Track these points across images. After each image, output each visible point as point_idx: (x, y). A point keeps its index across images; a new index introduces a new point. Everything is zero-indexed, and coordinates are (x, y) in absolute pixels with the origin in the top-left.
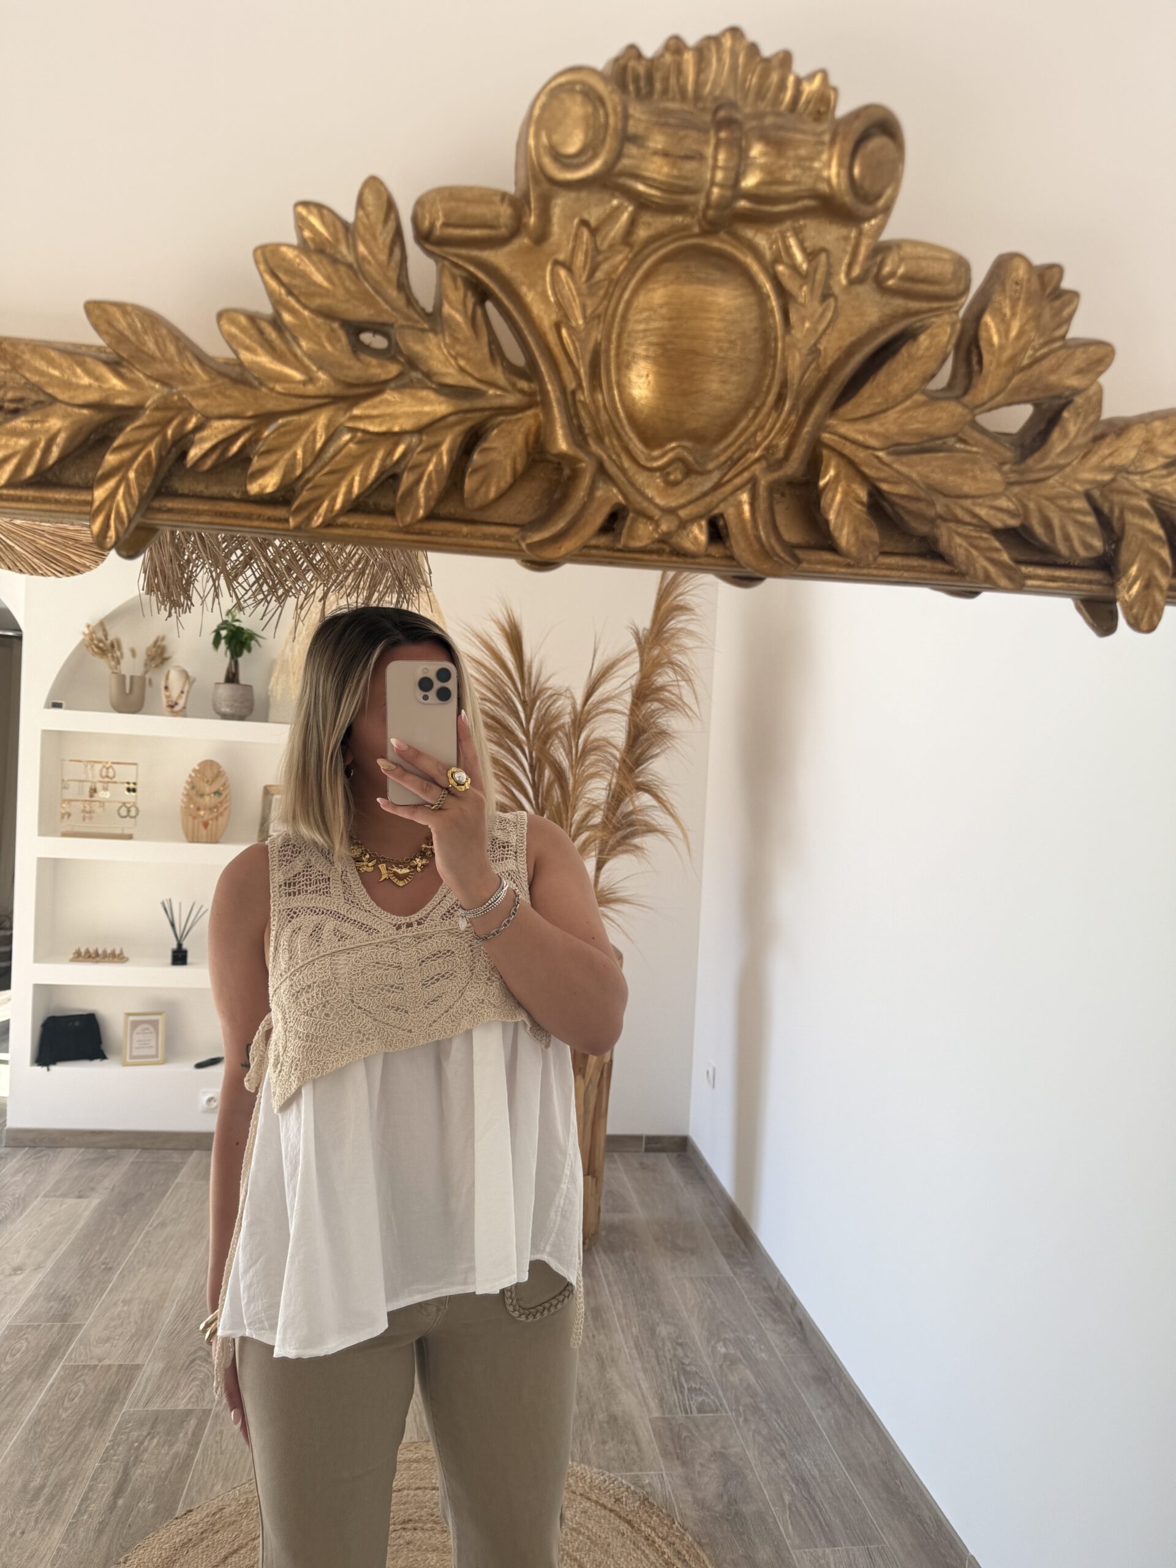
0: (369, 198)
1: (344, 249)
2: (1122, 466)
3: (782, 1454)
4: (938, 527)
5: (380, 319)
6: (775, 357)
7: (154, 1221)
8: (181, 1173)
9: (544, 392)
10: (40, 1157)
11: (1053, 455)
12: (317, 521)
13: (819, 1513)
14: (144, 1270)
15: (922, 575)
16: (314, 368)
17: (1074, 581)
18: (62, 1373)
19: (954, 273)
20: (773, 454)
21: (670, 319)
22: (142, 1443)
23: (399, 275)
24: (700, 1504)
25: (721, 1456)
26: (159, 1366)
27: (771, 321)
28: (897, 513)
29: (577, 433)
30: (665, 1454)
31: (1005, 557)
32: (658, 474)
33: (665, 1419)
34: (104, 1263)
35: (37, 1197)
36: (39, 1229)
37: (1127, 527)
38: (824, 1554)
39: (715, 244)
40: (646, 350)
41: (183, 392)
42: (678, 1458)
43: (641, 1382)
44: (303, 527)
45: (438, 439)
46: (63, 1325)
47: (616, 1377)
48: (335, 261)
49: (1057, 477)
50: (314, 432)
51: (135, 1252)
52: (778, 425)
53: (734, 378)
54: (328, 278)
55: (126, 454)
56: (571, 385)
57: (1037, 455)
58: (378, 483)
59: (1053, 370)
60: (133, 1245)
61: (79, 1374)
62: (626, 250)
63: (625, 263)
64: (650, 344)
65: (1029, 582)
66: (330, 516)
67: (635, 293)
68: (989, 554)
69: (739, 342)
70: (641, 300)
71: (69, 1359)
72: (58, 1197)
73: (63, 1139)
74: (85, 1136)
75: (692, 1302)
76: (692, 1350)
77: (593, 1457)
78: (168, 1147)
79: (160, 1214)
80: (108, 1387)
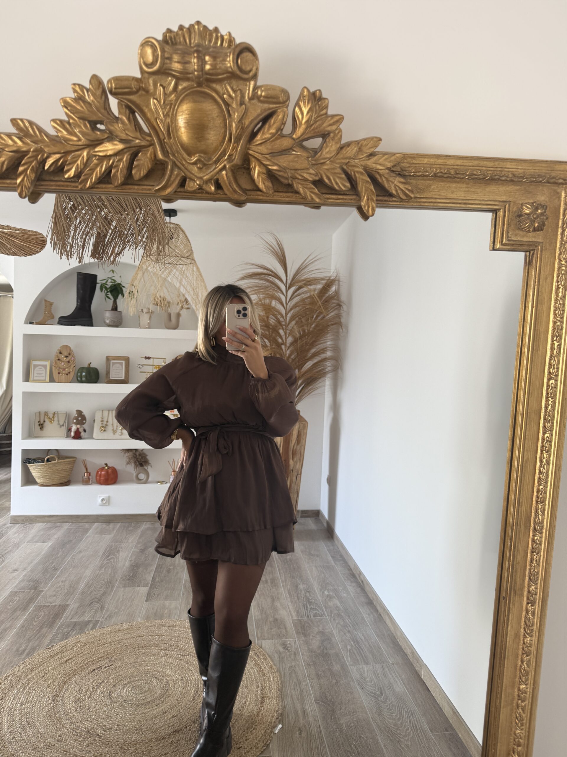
0: (93, 81)
1: (87, 98)
2: (351, 156)
3: (349, 631)
4: (292, 181)
6: (226, 125)
7: (76, 551)
8: (90, 532)
9: (154, 140)
10: (26, 527)
11: (325, 154)
12: (88, 186)
13: (363, 653)
14: (71, 569)
16: (81, 136)
18: (34, 608)
20: (232, 157)
21: (189, 114)
22: (69, 633)
23: (106, 105)
24: (311, 651)
25: (322, 633)
26: (77, 605)
27: (223, 113)
28: (276, 177)
29: (165, 153)
30: (298, 633)
31: (316, 190)
32: (194, 166)
33: (299, 619)
34: (54, 567)
35: (24, 542)
36: (25, 555)
38: (363, 667)
40: (184, 125)
41: (42, 146)
42: (303, 634)
43: (290, 607)
44: (83, 188)
45: (122, 157)
46: (34, 591)
47: (279, 605)
48: (85, 102)
49: (329, 162)
50: (83, 157)
51: (68, 562)
52: (231, 147)
53: (212, 132)
54: (82, 107)
55: (26, 167)
56: (162, 137)
57: (320, 154)
58: (106, 173)
59: (321, 125)
60: (67, 560)
61: (42, 608)
62: (175, 93)
63: (175, 98)
67: (179, 106)
68: (311, 190)
69: (212, 121)
70: (180, 110)
71: (38, 603)
72: (34, 542)
73: (36, 520)
74: (46, 518)
75: (315, 575)
76: (313, 594)
77: (266, 635)
78: (83, 521)
79: (79, 548)
80: (54, 613)
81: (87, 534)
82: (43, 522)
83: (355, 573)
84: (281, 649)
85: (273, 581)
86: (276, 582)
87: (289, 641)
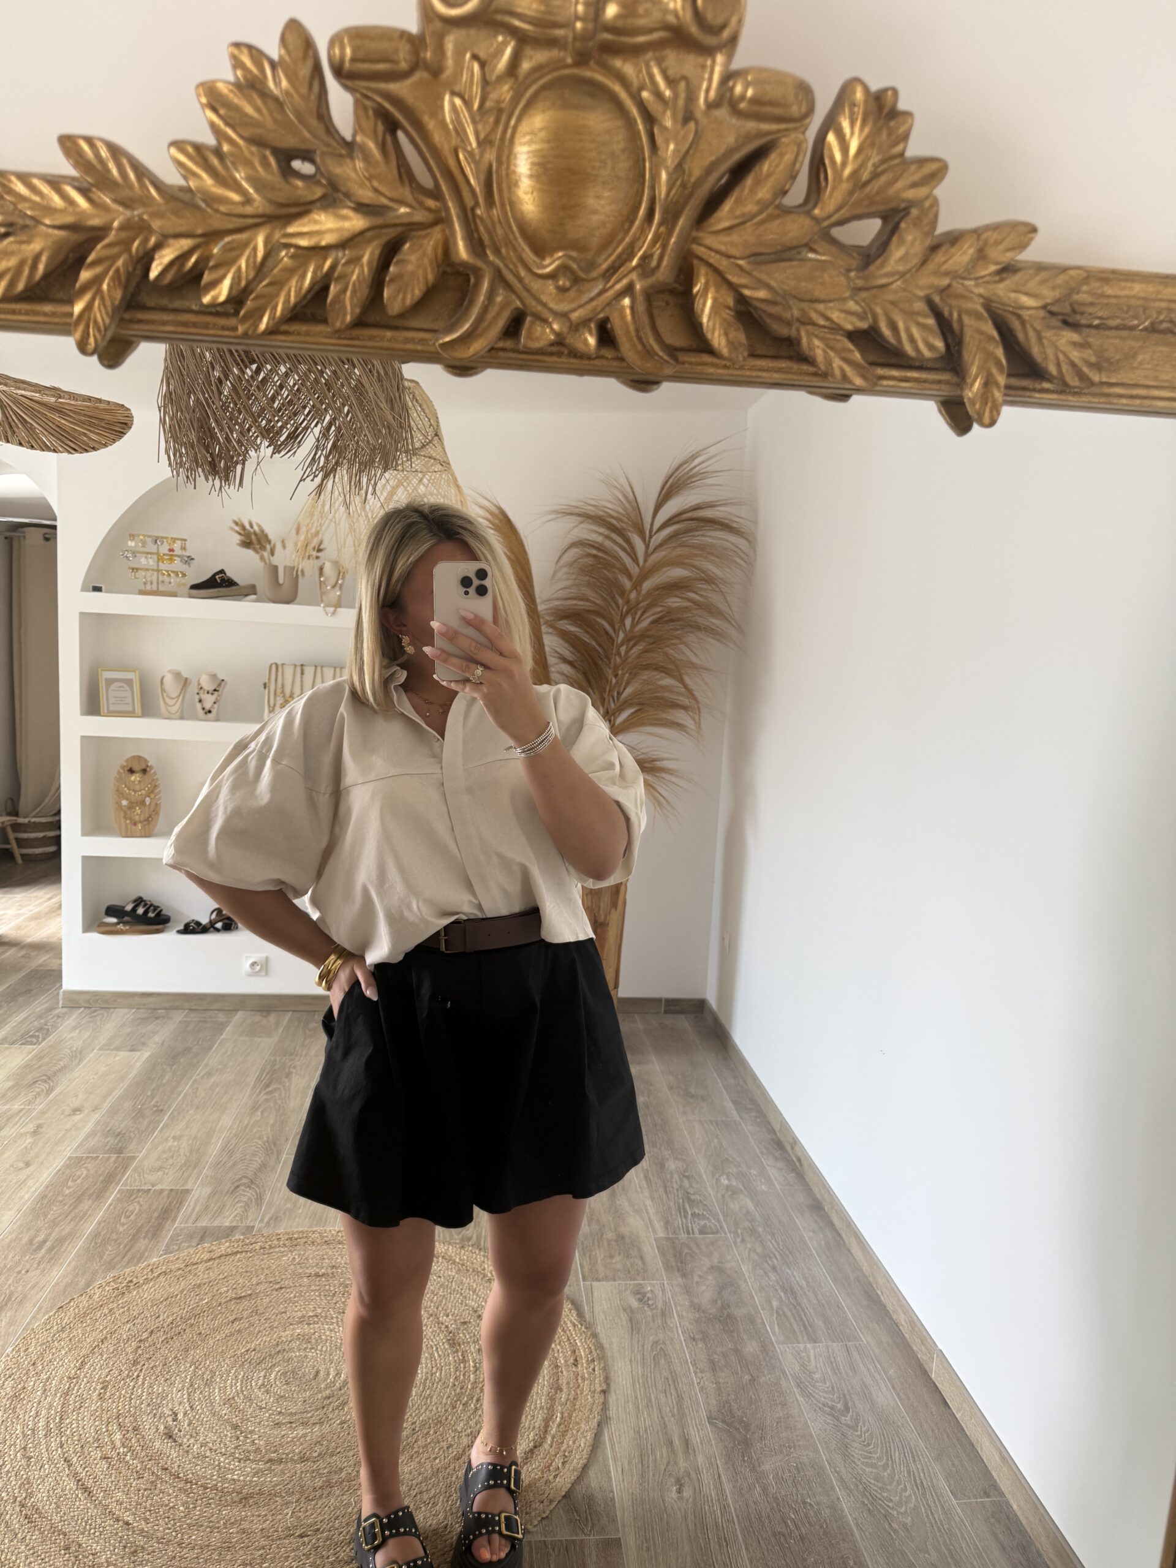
0: (290, 38)
1: (271, 84)
2: (956, 271)
3: (774, 1268)
4: (798, 330)
5: (303, 146)
6: (644, 175)
7: (200, 1072)
8: (228, 1029)
9: (447, 209)
10: (95, 1016)
11: (892, 262)
12: (263, 326)
13: (804, 1318)
14: (192, 1112)
15: (789, 376)
16: (251, 191)
17: (925, 381)
18: (119, 1196)
19: (796, 95)
20: (649, 263)
21: (549, 141)
23: (319, 107)
24: (696, 1308)
25: (719, 1270)
26: (207, 1191)
27: (639, 143)
28: (761, 317)
29: (476, 245)
30: (668, 1267)
31: (857, 356)
32: (550, 282)
33: (669, 1238)
34: (155, 1106)
35: (93, 1050)
36: (96, 1077)
37: (965, 329)
39: (588, 74)
40: (530, 169)
41: (143, 214)
42: (679, 1271)
43: (649, 1208)
44: (250, 332)
45: (362, 253)
46: (118, 1158)
47: (625, 1204)
48: (265, 94)
49: (899, 283)
50: (255, 249)
51: (184, 1097)
52: (650, 236)
53: (607, 194)
54: (258, 110)
55: (98, 270)
56: (469, 202)
57: (878, 262)
58: (312, 293)
59: (890, 184)
60: (182, 1091)
61: (134, 1196)
62: (512, 81)
63: (511, 93)
64: (533, 164)
65: (885, 383)
66: (271, 322)
67: (519, 120)
68: (843, 355)
69: (609, 162)
70: (524, 127)
71: (126, 1184)
72: (112, 1050)
74: (135, 998)
75: (700, 1141)
76: (697, 1183)
77: (601, 1268)
78: (214, 1007)
79: (206, 1066)
80: (161, 1207)
81: (221, 1034)
82: (130, 1007)
83: (782, 1139)
84: (635, 1303)
87: (650, 1284)
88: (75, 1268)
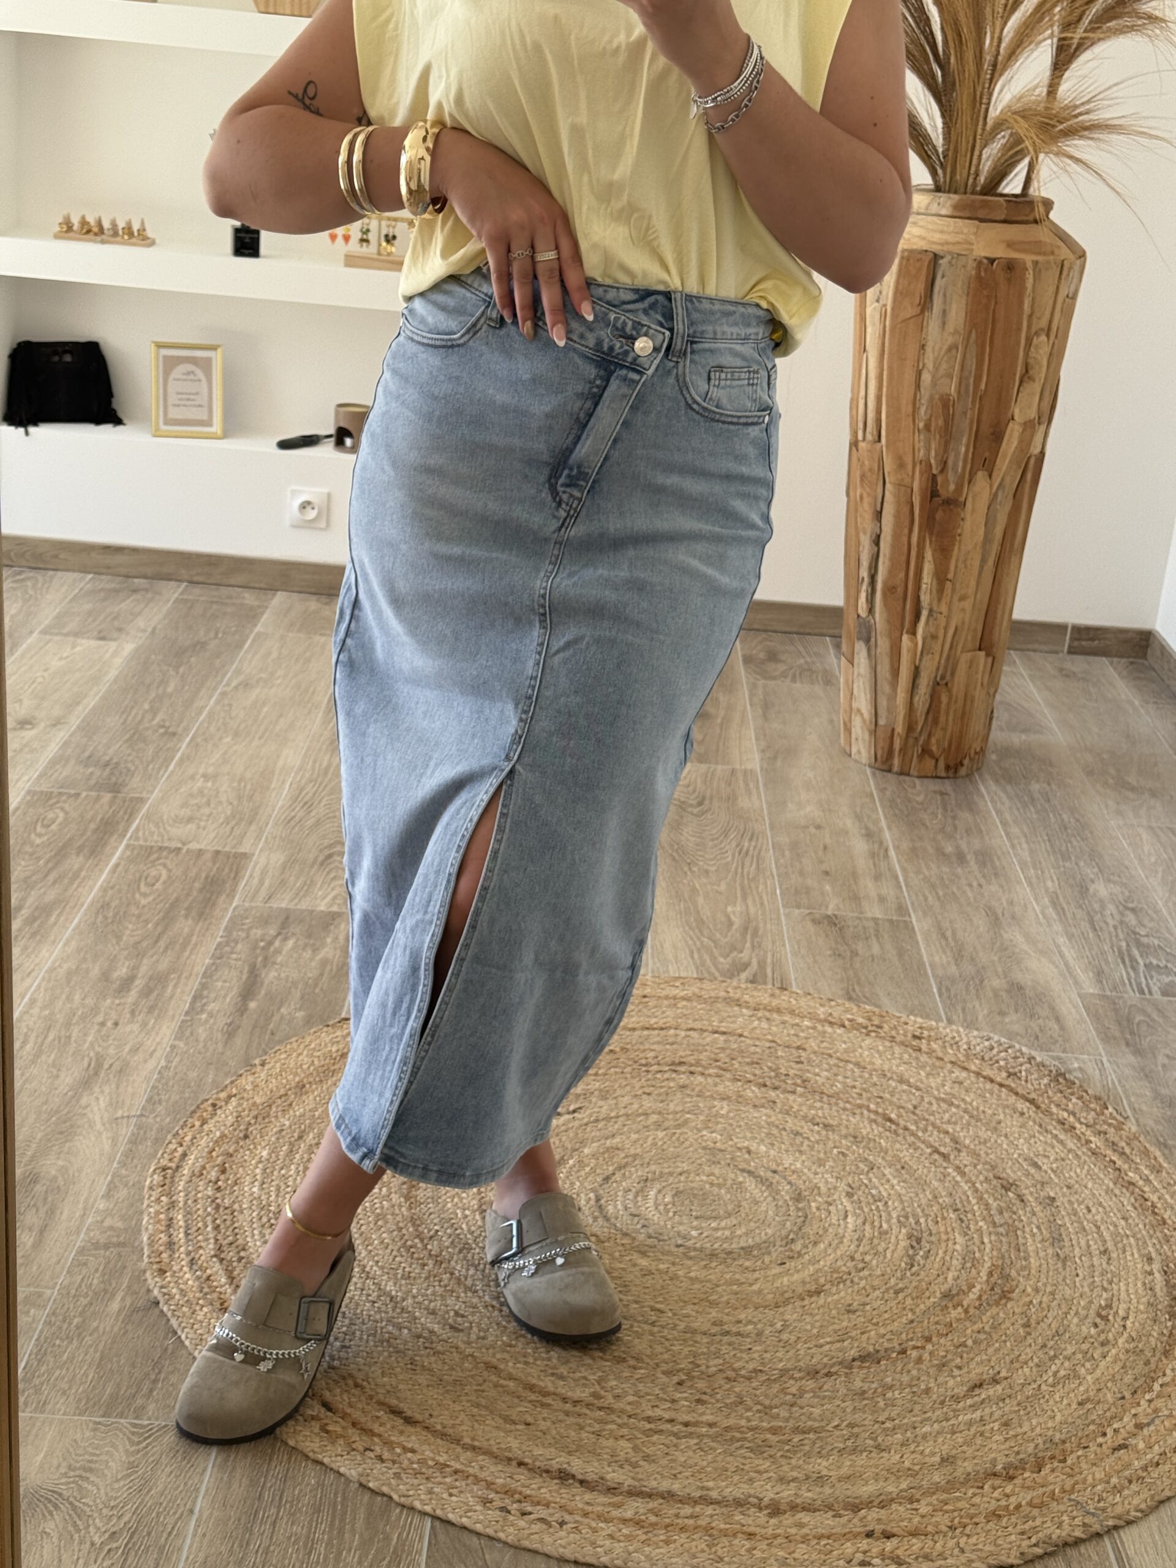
7: (230, 680)
8: (263, 620)
10: (23, 580)
14: (228, 739)
18: (128, 853)
22: (270, 943)
24: (1168, 1103)
26: (278, 858)
30: (1107, 1039)
33: (1103, 997)
34: (161, 727)
35: (31, 632)
42: (1127, 1044)
43: (1064, 949)
46: (115, 797)
47: (1019, 939)
51: (209, 716)
60: (203, 708)
61: (155, 856)
71: (136, 837)
72: (67, 635)
73: (56, 556)
74: (93, 554)
76: (1152, 920)
78: (232, 581)
79: (238, 672)
80: (204, 875)
81: (256, 625)
82: (84, 570)
85: (985, 858)
86: (997, 863)
87: (1076, 1059)
88: (79, 950)
